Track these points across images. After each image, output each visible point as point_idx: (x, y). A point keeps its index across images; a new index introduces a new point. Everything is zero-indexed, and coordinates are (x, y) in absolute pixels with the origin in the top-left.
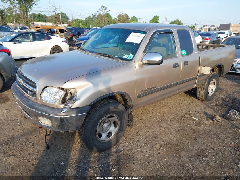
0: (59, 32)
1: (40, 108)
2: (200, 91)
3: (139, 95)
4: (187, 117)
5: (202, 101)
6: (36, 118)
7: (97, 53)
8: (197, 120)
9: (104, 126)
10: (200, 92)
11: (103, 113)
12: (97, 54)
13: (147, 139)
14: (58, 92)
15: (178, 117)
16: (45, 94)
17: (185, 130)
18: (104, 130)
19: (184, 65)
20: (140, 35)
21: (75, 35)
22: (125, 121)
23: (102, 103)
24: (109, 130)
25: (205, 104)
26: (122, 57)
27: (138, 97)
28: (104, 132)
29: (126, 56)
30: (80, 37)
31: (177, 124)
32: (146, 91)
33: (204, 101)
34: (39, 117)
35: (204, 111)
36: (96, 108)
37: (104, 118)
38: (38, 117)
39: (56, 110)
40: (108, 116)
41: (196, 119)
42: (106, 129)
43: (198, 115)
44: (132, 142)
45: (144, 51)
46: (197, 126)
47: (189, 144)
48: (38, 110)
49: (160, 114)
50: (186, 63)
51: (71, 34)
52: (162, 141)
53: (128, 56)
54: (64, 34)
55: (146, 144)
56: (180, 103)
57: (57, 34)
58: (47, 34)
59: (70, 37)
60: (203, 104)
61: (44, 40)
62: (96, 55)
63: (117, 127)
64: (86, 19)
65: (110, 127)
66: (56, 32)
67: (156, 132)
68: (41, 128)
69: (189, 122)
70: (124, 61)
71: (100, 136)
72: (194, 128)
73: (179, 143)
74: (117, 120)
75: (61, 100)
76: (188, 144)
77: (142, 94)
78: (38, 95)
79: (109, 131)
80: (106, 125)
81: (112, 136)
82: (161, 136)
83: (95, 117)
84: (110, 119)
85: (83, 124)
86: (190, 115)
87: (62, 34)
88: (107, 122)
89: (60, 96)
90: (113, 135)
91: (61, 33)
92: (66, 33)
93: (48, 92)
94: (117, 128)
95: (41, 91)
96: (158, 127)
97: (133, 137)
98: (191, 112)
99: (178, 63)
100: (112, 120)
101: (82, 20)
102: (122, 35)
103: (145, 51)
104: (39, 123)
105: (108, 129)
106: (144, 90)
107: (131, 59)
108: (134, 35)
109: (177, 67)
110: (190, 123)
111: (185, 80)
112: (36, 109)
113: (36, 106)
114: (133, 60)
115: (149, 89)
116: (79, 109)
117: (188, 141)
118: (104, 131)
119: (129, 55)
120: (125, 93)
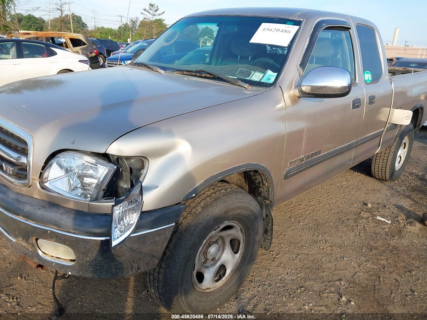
0: (71, 45)
1: (40, 212)
2: (381, 161)
3: (288, 172)
4: (366, 216)
5: (381, 180)
6: (27, 241)
7: (178, 70)
8: (390, 222)
9: (209, 252)
10: (381, 163)
11: (213, 223)
12: (180, 73)
13: (302, 275)
14: (94, 167)
15: (349, 217)
16: (54, 171)
17: (376, 249)
18: (209, 261)
19: (369, 103)
20: (286, 29)
21: (102, 54)
22: (259, 236)
23: (209, 193)
24: (219, 259)
25: (389, 187)
26: (248, 79)
27: (286, 177)
28: (207, 267)
29: (256, 76)
30: (112, 56)
31: (352, 235)
32: (302, 161)
33: (386, 181)
34: (37, 240)
35: (394, 202)
36: (194, 208)
37: (213, 233)
38: (34, 238)
39: (89, 218)
40: (222, 226)
41: (387, 221)
42: (213, 259)
43: (386, 212)
44: (270, 285)
45: (300, 65)
46: (396, 238)
47: (399, 285)
48: (33, 220)
49: (308, 212)
50: (372, 100)
51: (96, 50)
52: (336, 278)
53: (261, 75)
54: (81, 49)
55: (303, 289)
56: (339, 185)
57: (67, 48)
58: (48, 46)
59: (94, 54)
60: (385, 188)
61: (40, 56)
62: (176, 74)
63: (240, 252)
64: (120, 28)
65: (222, 253)
66: (64, 45)
67: (315, 256)
68: (40, 266)
69: (375, 229)
70: (254, 88)
71: (200, 277)
72: (392, 243)
73: (377, 283)
74: (240, 236)
75: (104, 190)
76: (397, 283)
77: (294, 168)
78: (33, 175)
79: (219, 264)
80: (213, 250)
81: (227, 274)
82: (330, 265)
83: (192, 235)
84: (224, 233)
85: (164, 253)
86: (370, 211)
87: (78, 49)
88: (216, 242)
89: (101, 179)
90: (228, 272)
91: (74, 46)
92: (84, 48)
93: (61, 166)
94: (238, 255)
95: (43, 164)
96: (316, 242)
97: (267, 271)
98: (369, 205)
99: (359, 99)
100: (228, 236)
101: (112, 29)
102: (236, 30)
103: (303, 65)
104: (38, 254)
105: (217, 258)
106: (299, 159)
107: (272, 81)
108: (270, 27)
109: (358, 107)
110: (378, 230)
111: (367, 138)
112: (28, 216)
113: (27, 208)
114: (277, 85)
115: (308, 157)
116: (155, 215)
117: (394, 276)
118: (208, 264)
119: (265, 73)
120: (263, 167)
